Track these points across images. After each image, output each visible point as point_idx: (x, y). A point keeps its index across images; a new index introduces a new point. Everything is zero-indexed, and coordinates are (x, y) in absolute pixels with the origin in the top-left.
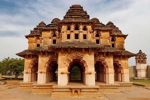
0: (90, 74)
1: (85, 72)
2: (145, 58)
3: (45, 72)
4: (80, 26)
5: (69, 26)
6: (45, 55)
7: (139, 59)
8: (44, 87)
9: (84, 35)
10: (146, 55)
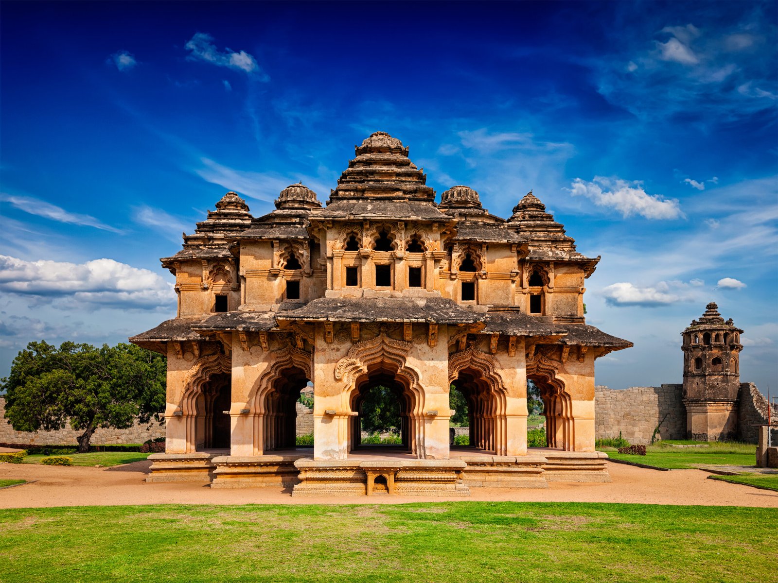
0: (432, 417)
1: (415, 412)
2: (732, 347)
3: (258, 411)
4: (398, 236)
5: (352, 232)
6: (259, 344)
7: (704, 349)
8: (259, 470)
9: (412, 270)
10: (741, 332)
